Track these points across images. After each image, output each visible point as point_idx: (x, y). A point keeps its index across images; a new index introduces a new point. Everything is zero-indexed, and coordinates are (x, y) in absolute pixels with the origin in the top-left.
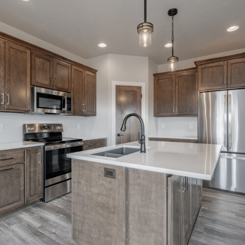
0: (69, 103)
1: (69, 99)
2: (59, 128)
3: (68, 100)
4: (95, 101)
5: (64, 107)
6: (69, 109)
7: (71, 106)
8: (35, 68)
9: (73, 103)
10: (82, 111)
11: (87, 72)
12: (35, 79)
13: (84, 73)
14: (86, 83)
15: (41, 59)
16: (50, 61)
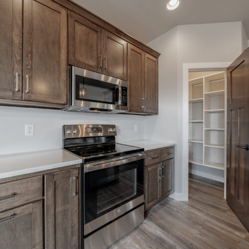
0: (124, 96)
1: (124, 89)
2: (111, 130)
3: (122, 90)
4: (156, 94)
5: (117, 101)
6: (125, 104)
7: (126, 99)
8: (74, 38)
9: (130, 96)
10: (141, 108)
11: (148, 55)
12: (74, 57)
13: (143, 56)
14: (146, 70)
15: (84, 28)
16: (97, 32)
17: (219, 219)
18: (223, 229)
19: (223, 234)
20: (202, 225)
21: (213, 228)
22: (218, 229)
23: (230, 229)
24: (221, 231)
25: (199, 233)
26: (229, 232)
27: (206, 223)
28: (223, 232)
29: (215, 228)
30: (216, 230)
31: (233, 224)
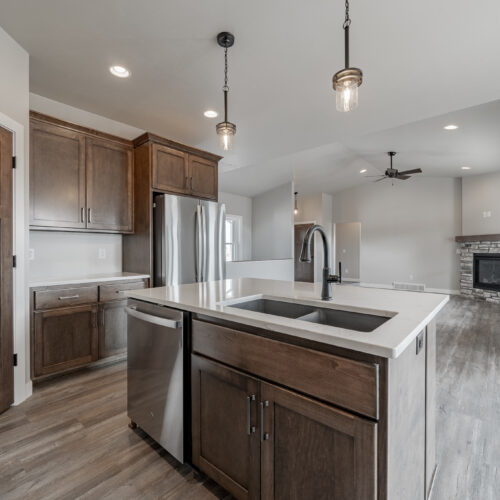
17: (31, 437)
18: (53, 442)
19: (61, 448)
20: (22, 470)
21: (41, 456)
22: (47, 450)
23: (60, 435)
24: (53, 447)
25: (31, 483)
26: (63, 437)
27: (23, 460)
28: (57, 445)
29: (42, 452)
30: (47, 453)
31: (55, 425)
